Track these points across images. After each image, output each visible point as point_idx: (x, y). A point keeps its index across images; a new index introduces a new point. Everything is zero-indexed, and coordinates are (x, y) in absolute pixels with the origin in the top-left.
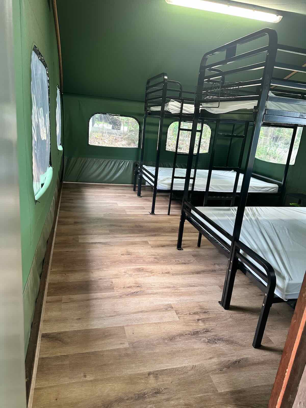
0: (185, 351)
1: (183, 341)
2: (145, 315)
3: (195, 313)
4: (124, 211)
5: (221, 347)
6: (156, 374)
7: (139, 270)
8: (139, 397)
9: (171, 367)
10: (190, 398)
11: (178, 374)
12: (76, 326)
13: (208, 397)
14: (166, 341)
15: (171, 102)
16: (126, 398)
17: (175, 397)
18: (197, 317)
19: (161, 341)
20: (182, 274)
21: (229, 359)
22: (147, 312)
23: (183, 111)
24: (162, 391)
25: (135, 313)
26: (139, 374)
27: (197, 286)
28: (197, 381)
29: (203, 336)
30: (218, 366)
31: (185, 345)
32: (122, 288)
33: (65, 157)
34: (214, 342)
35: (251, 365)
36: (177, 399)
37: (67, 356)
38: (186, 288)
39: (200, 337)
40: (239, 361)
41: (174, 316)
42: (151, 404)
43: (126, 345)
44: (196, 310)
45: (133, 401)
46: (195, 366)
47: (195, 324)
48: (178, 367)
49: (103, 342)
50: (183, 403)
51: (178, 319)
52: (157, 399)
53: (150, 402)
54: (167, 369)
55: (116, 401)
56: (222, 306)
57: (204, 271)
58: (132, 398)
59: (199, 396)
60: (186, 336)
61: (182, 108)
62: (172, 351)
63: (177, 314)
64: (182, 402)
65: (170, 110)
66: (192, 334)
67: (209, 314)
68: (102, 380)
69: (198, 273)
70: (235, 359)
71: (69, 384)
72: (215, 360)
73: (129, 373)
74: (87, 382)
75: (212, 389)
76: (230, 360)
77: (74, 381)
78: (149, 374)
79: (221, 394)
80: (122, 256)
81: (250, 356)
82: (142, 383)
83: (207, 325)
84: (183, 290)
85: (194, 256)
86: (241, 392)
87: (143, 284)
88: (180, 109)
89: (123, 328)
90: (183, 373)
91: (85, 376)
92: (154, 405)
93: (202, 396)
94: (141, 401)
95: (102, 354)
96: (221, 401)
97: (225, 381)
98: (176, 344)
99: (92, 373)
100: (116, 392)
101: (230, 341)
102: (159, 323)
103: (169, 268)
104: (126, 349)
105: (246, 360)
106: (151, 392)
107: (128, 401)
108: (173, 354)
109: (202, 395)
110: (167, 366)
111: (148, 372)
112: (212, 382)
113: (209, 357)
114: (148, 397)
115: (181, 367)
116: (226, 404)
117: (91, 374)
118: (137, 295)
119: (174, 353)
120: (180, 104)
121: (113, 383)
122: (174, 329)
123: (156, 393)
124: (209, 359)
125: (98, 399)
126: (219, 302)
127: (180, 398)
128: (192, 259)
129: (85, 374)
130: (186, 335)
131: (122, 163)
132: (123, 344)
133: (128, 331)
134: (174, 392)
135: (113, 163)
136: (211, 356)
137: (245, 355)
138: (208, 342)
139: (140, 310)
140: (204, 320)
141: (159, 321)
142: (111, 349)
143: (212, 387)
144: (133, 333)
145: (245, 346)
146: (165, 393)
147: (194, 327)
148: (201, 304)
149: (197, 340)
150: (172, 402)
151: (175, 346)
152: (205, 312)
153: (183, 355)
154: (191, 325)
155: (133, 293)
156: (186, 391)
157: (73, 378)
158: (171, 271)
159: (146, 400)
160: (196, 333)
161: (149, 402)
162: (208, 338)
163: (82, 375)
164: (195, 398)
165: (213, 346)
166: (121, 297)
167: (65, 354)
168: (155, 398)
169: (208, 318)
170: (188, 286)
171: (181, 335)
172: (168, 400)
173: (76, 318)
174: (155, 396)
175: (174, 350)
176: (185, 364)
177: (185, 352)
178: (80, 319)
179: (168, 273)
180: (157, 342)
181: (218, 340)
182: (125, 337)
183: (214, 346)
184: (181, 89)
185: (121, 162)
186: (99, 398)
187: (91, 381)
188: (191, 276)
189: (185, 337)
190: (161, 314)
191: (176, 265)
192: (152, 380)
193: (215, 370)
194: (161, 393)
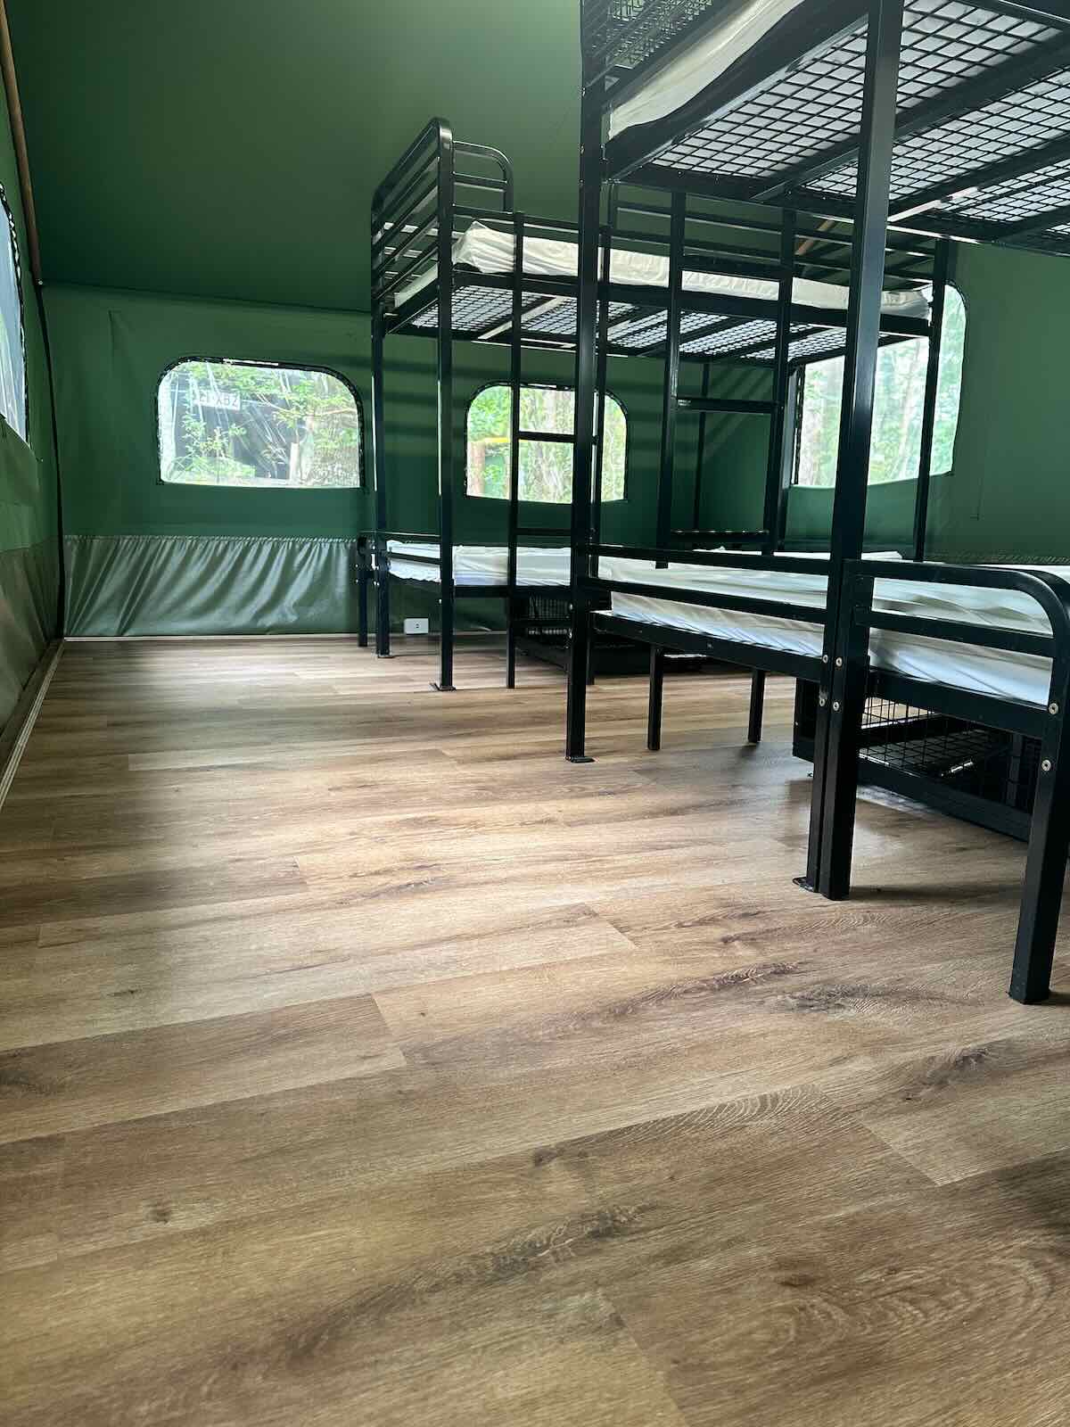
0: (702, 1049)
1: (682, 1015)
2: (470, 949)
3: (702, 922)
4: (329, 688)
5: (873, 1018)
6: (579, 1154)
7: (417, 823)
8: (499, 1269)
9: (646, 1118)
10: (797, 1231)
11: (697, 1139)
12: (111, 1022)
13: (893, 1210)
14: (596, 1024)
15: (474, 230)
16: (422, 1285)
17: (709, 1239)
18: (717, 932)
19: (571, 1027)
20: (609, 821)
21: (928, 1055)
22: (479, 936)
23: (524, 263)
24: (630, 1221)
25: (422, 946)
26: (481, 1165)
27: (682, 847)
28: (805, 1153)
29: (770, 991)
30: (886, 1085)
31: (694, 1028)
32: (346, 878)
33: (65, 537)
34: (832, 1005)
35: (1044, 1063)
36: (729, 1244)
37: (54, 1142)
38: (639, 856)
39: (756, 993)
40: (979, 1056)
41: (611, 938)
42: (582, 1292)
43: (394, 1060)
44: (703, 911)
45: (474, 1290)
46: (775, 1099)
47: (716, 955)
48: (687, 1110)
49: (264, 1062)
50: (765, 1259)
51: (631, 946)
52: (608, 1263)
53: (571, 1283)
54: (632, 1127)
55: (362, 1308)
56: (816, 891)
57: (697, 807)
58: (460, 1278)
59: (842, 1214)
60: (685, 996)
61: (518, 252)
62: (635, 1056)
63: (622, 930)
64: (759, 1257)
65: (474, 258)
66: (717, 986)
67: (770, 919)
68: (266, 1220)
69: (673, 812)
70: (954, 1049)
71: (54, 1267)
72: (861, 1065)
73: (425, 1169)
74: (171, 1240)
75: (896, 1177)
76: (933, 1058)
77: (92, 1248)
78: (540, 1158)
79: (952, 1192)
80: (333, 794)
81: (1016, 1034)
82: (506, 1201)
83: (774, 953)
84: (631, 860)
85: (641, 772)
86: (1052, 1167)
87: (445, 859)
88: (511, 258)
89: (366, 1001)
90: (718, 1132)
91: (162, 1215)
92: (600, 1291)
93: (857, 1213)
94: (517, 1283)
95: (260, 1108)
96: (965, 1219)
97: (949, 1136)
98: (647, 1030)
99: (205, 1195)
100: (358, 1262)
101: (904, 993)
102: (544, 966)
103: (549, 808)
104: (392, 1076)
105: (1009, 1046)
106: (567, 1236)
107: (436, 1298)
108: (643, 1067)
109: (852, 1210)
110: (628, 1116)
111: (531, 1153)
112: (884, 1147)
113: (828, 1056)
114: (557, 1261)
115: (702, 1110)
116: (999, 1229)
117: (198, 1200)
118: (423, 892)
119: (650, 1062)
120: (510, 237)
121: (339, 1225)
122: (626, 980)
123: (596, 1235)
124: (831, 1065)
125: (248, 1315)
126: (798, 881)
127: (740, 1240)
128: (640, 781)
129: (159, 1208)
130: (685, 992)
131: (300, 549)
132: (376, 1060)
133: (395, 1010)
134: (698, 1219)
135: (266, 550)
136: (838, 1053)
137: (994, 1031)
138: (803, 1007)
139: (443, 933)
140: (750, 940)
141: (544, 961)
142: (314, 1082)
143: (896, 1169)
144: (423, 1014)
145: (975, 1003)
146: (650, 1230)
147: (715, 964)
148: (721, 892)
149: (745, 1007)
150: (705, 1265)
151: (646, 1036)
152: (745, 915)
153: (695, 1066)
154: (701, 960)
155: (400, 888)
156: (761, 1206)
157: (86, 1234)
158: (560, 817)
159: (546, 1277)
160: (732, 984)
161: (564, 1285)
162: (798, 994)
163: (144, 1210)
164: (824, 1225)
165: (829, 1019)
166: (342, 904)
167: (43, 1135)
168: (597, 1259)
169: (768, 931)
170: (643, 850)
171: (662, 996)
172: (674, 1256)
173: (113, 990)
174: (598, 1251)
175: (645, 1051)
176: (717, 1096)
177: (702, 1053)
178: (132, 992)
179: (550, 821)
180: (552, 1030)
181: (845, 995)
182: (381, 1031)
183: (836, 1016)
184: (508, 177)
185: (297, 547)
186: (256, 1310)
187: (203, 1233)
188: (648, 821)
189: (684, 1002)
190: (550, 937)
191: (575, 800)
192: (561, 1184)
193: (881, 1100)
194: (629, 1231)
